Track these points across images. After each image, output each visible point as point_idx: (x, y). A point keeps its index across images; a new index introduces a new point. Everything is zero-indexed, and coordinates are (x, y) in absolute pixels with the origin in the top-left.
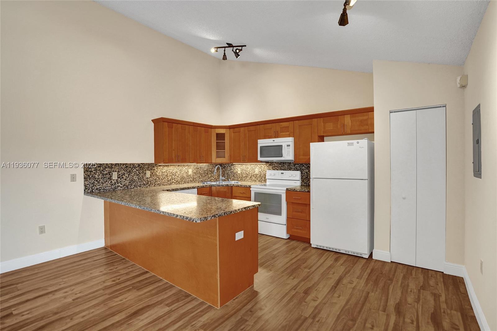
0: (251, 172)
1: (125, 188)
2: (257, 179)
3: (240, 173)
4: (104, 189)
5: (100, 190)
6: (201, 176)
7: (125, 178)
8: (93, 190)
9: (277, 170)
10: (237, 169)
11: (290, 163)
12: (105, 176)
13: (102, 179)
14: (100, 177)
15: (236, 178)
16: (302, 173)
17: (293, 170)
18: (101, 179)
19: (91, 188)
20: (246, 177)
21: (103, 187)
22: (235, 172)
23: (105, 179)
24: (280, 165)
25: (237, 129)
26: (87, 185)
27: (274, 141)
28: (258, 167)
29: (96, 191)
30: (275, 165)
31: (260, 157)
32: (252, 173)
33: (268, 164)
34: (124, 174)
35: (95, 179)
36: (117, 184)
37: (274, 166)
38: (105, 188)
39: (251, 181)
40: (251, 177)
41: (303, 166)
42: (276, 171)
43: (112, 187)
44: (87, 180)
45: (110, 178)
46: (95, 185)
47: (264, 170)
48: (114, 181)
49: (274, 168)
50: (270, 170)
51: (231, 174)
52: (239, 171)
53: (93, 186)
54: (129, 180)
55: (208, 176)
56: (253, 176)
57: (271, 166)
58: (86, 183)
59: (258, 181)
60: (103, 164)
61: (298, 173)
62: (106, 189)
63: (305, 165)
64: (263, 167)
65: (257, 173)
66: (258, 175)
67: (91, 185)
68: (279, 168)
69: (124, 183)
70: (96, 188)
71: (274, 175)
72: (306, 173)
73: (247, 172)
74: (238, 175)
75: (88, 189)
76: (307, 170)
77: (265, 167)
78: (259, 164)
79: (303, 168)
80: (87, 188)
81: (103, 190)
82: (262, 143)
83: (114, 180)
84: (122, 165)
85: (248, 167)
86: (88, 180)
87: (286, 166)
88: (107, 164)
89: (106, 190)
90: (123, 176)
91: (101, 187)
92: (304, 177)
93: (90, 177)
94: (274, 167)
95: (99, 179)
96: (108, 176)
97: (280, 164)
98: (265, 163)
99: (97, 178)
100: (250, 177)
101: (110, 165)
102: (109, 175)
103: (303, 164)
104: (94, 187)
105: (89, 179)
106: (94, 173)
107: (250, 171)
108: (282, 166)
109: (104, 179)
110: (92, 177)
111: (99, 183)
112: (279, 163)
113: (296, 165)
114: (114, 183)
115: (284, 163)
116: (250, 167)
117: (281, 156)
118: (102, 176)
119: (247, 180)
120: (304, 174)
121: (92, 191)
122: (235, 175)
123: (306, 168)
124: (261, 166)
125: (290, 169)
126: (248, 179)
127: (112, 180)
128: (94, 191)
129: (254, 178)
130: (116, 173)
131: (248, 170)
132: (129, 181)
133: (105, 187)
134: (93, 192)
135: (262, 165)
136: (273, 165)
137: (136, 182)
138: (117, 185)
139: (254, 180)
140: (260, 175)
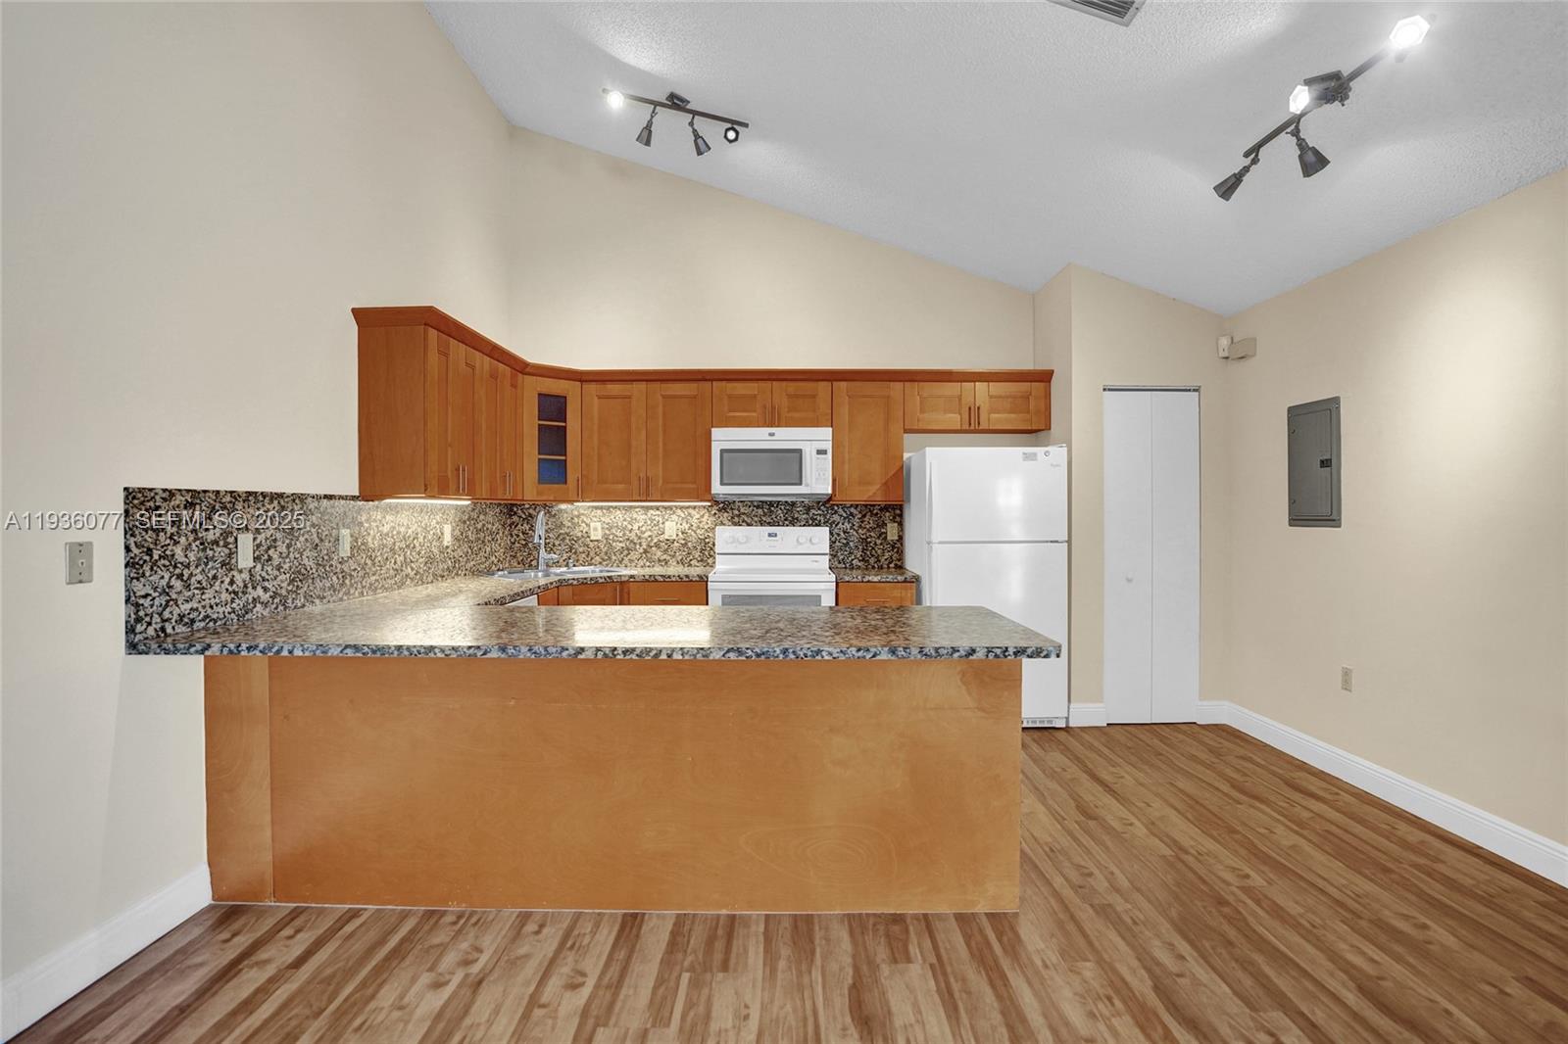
0: (648, 533)
1: (276, 608)
2: (673, 556)
3: (600, 538)
4: (207, 616)
5: (193, 621)
7: (276, 561)
8: (167, 624)
9: (748, 525)
10: (588, 525)
11: (793, 504)
12: (210, 553)
13: (200, 569)
14: (192, 556)
15: (584, 555)
16: (831, 533)
17: (802, 523)
18: (197, 567)
19: (160, 614)
20: (628, 549)
21: (204, 607)
22: (579, 534)
23: (211, 564)
24: (760, 511)
25: (614, 389)
26: (141, 601)
27: (772, 435)
28: (674, 517)
29: (178, 630)
30: (742, 510)
31: (721, 485)
32: (650, 536)
33: (715, 507)
34: (275, 540)
35: (175, 567)
36: (250, 589)
37: (736, 512)
38: (209, 611)
39: (648, 564)
40: (645, 552)
41: (836, 512)
42: (744, 529)
43: (234, 605)
44: (143, 575)
45: (228, 564)
46: (174, 596)
47: (698, 527)
48: (243, 575)
49: (736, 519)
50: (724, 525)
51: (557, 543)
52: (595, 529)
53: (168, 602)
54: (290, 568)
56: (657, 545)
57: (726, 514)
58: (140, 588)
59: (675, 563)
60: (205, 492)
61: (823, 532)
62: (215, 616)
63: (840, 510)
64: (698, 516)
65: (674, 537)
66: (676, 544)
67: (157, 602)
68: (756, 519)
69: (275, 583)
70: (176, 611)
71: (748, 539)
72: (844, 532)
73: (633, 536)
74: (592, 545)
75: (148, 619)
76: (846, 524)
77: (702, 516)
78: (681, 508)
79: (836, 517)
80: (141, 613)
81: (202, 624)
83: (241, 571)
84: (267, 500)
85: (635, 516)
86: (147, 574)
87: (780, 512)
88: (218, 492)
89: (215, 621)
90: (271, 552)
91: (197, 609)
92: (837, 544)
93: (156, 557)
94: (739, 516)
95: (188, 566)
96: (221, 552)
97: (758, 507)
99: (182, 563)
100: (641, 551)
101: (228, 498)
102: (226, 545)
103: (836, 508)
104: (168, 610)
105: (152, 569)
106: (171, 538)
107: (644, 529)
108: (765, 515)
109: (206, 564)
110: (160, 557)
111: (188, 587)
112: (756, 504)
113: (813, 511)
114: (241, 585)
115: (771, 504)
116: (644, 517)
118: (201, 554)
119: (631, 561)
120: (839, 535)
121: (163, 629)
122: (576, 546)
123: (845, 518)
124: (689, 514)
125: (794, 522)
126: (634, 555)
127: (235, 573)
128: (169, 630)
129: (659, 553)
130: (250, 536)
131: (635, 527)
132: (288, 575)
133: (211, 607)
134: (166, 635)
135: (691, 511)
136: (732, 509)
137: (310, 581)
138: (252, 594)
139: (659, 561)
140: (686, 544)
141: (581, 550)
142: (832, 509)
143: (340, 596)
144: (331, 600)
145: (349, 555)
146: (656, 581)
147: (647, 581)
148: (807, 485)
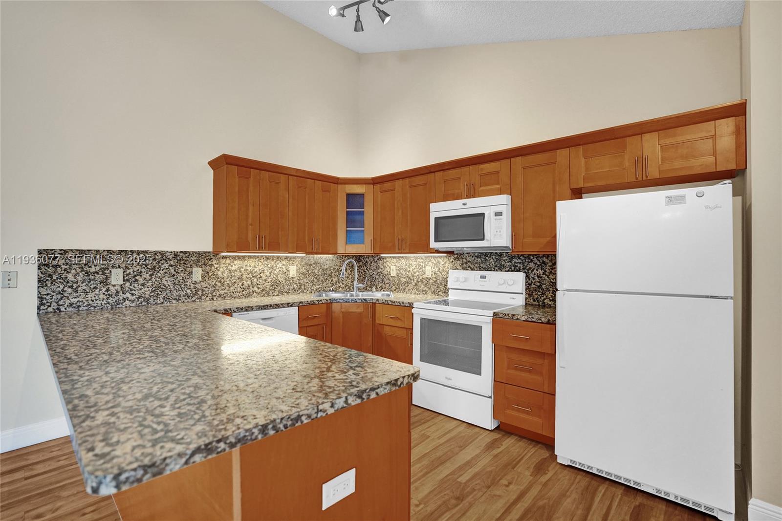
0: (417, 273)
1: (141, 303)
2: (430, 289)
3: (395, 275)
4: (89, 305)
5: (79, 306)
6: (316, 280)
7: (141, 281)
8: (61, 307)
9: (472, 269)
10: (390, 268)
11: (501, 255)
12: (93, 277)
13: (85, 284)
14: (79, 278)
15: (388, 285)
16: (527, 277)
17: (507, 269)
18: (82, 283)
19: (57, 303)
20: (408, 283)
21: (87, 301)
22: (386, 273)
23: (92, 282)
24: (479, 259)
25: (387, 185)
26: (45, 297)
27: (465, 204)
28: (430, 263)
29: (68, 309)
30: (468, 259)
31: (435, 242)
32: (418, 275)
33: (453, 257)
34: (141, 272)
35: (68, 282)
36: (121, 293)
37: (465, 260)
38: (91, 303)
39: (417, 292)
40: (416, 285)
41: (532, 261)
42: (469, 272)
43: (108, 301)
44: (46, 285)
45: (105, 282)
46: (66, 295)
47: (443, 270)
48: (116, 288)
49: (465, 265)
50: (458, 269)
51: (377, 277)
52: (393, 270)
53: (62, 297)
54: (152, 285)
55: (332, 281)
56: (422, 281)
57: (458, 262)
58: (44, 291)
59: (430, 293)
60: (89, 250)
61: (520, 277)
62: (95, 305)
63: (535, 259)
64: (443, 263)
65: (430, 276)
66: (431, 281)
67: (55, 297)
68: (476, 265)
69: (140, 292)
70: (68, 302)
71: (466, 280)
72: (538, 277)
73: (410, 274)
74: (391, 279)
75: (49, 304)
76: (540, 270)
77: (445, 263)
78: (434, 257)
79: (532, 265)
80: (45, 302)
81: (86, 308)
82: (439, 209)
83: (114, 286)
84: (134, 254)
85: (411, 262)
86: (49, 285)
87: (492, 260)
88: (99, 251)
89: (95, 307)
90: (137, 278)
91: (82, 301)
92: (533, 286)
93: (54, 278)
94: (466, 263)
95: (77, 283)
96: (100, 277)
97: (478, 257)
98: (445, 255)
99: (72, 281)
100: (414, 284)
101: (106, 253)
102: (104, 274)
103: (532, 258)
104: (62, 301)
105: (52, 283)
106: (65, 270)
107: (415, 271)
108: (482, 262)
109: (89, 282)
110: (57, 278)
111: (76, 292)
112: (476, 255)
113: (515, 260)
114: (115, 292)
115: (486, 255)
116: (415, 263)
117: (482, 238)
118: (86, 278)
119: (409, 290)
121: (58, 309)
122: (385, 280)
123: (538, 266)
124: (438, 262)
125: (501, 268)
126: (410, 286)
127: (110, 286)
128: (62, 309)
129: (423, 286)
130: (121, 270)
131: (411, 270)
132: (150, 288)
133: (92, 301)
134: (60, 311)
135: (439, 259)
136: (462, 258)
137: (168, 291)
138: (121, 296)
139: (423, 291)
140: (436, 281)
141: (387, 282)
142: (529, 258)
143: (193, 299)
144: (186, 301)
145: (201, 279)
146: (388, 304)
147: (384, 304)
148: (488, 240)
